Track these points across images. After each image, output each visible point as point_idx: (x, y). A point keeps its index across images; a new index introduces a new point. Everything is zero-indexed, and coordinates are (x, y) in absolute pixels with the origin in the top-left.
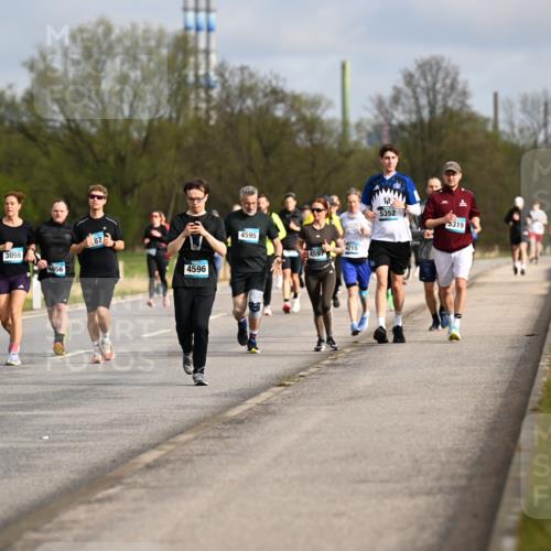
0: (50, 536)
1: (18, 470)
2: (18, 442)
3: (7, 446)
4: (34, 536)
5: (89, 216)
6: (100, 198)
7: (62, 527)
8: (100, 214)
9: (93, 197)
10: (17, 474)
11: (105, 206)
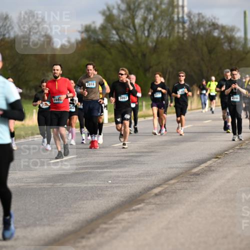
0: (111, 226)
1: (97, 197)
2: (97, 184)
3: (93, 185)
4: (104, 226)
5: (179, 83)
6: (182, 76)
7: (117, 222)
8: (183, 82)
9: (180, 76)
10: (97, 198)
11: (185, 80)
